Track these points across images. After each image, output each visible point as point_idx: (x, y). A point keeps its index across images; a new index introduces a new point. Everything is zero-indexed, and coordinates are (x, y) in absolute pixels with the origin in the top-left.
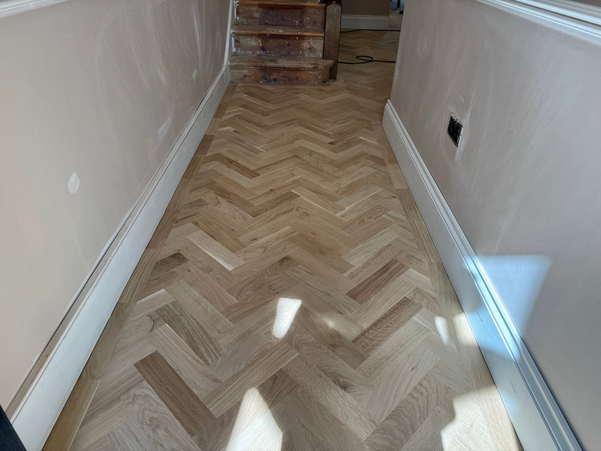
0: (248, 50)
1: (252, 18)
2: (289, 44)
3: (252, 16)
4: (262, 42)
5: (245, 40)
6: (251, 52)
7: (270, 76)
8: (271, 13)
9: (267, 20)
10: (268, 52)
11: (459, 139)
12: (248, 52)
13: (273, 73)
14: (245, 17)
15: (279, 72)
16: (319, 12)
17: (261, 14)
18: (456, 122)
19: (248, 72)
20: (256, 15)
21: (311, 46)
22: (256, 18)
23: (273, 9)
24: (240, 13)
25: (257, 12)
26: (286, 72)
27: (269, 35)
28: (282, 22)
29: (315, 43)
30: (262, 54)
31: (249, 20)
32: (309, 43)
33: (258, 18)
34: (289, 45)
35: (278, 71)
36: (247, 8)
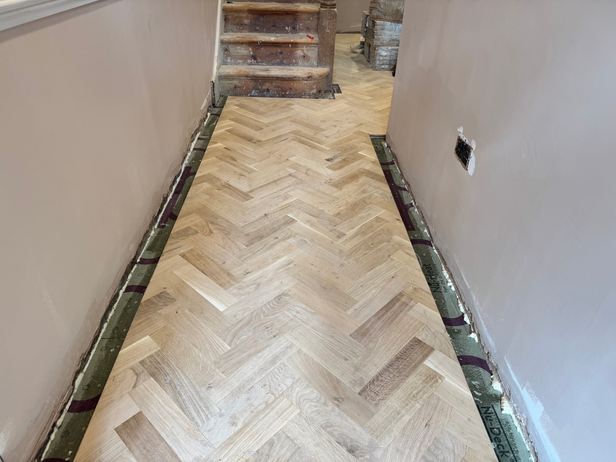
0: (238, 59)
1: (242, 24)
2: (281, 52)
4: (252, 50)
5: (234, 48)
6: (241, 61)
7: (262, 87)
8: (261, 19)
9: (258, 26)
10: (259, 60)
11: (469, 161)
12: (238, 61)
13: (265, 83)
14: (235, 24)
15: (272, 82)
16: (313, 17)
17: (251, 21)
18: (464, 143)
19: (239, 83)
20: (246, 21)
21: (304, 53)
22: (246, 25)
23: (264, 15)
24: (229, 19)
25: (247, 18)
26: (279, 81)
27: (260, 43)
28: (274, 28)
29: (309, 50)
30: (253, 63)
31: (238, 27)
32: (303, 51)
33: (248, 25)
35: (270, 81)
36: (236, 15)
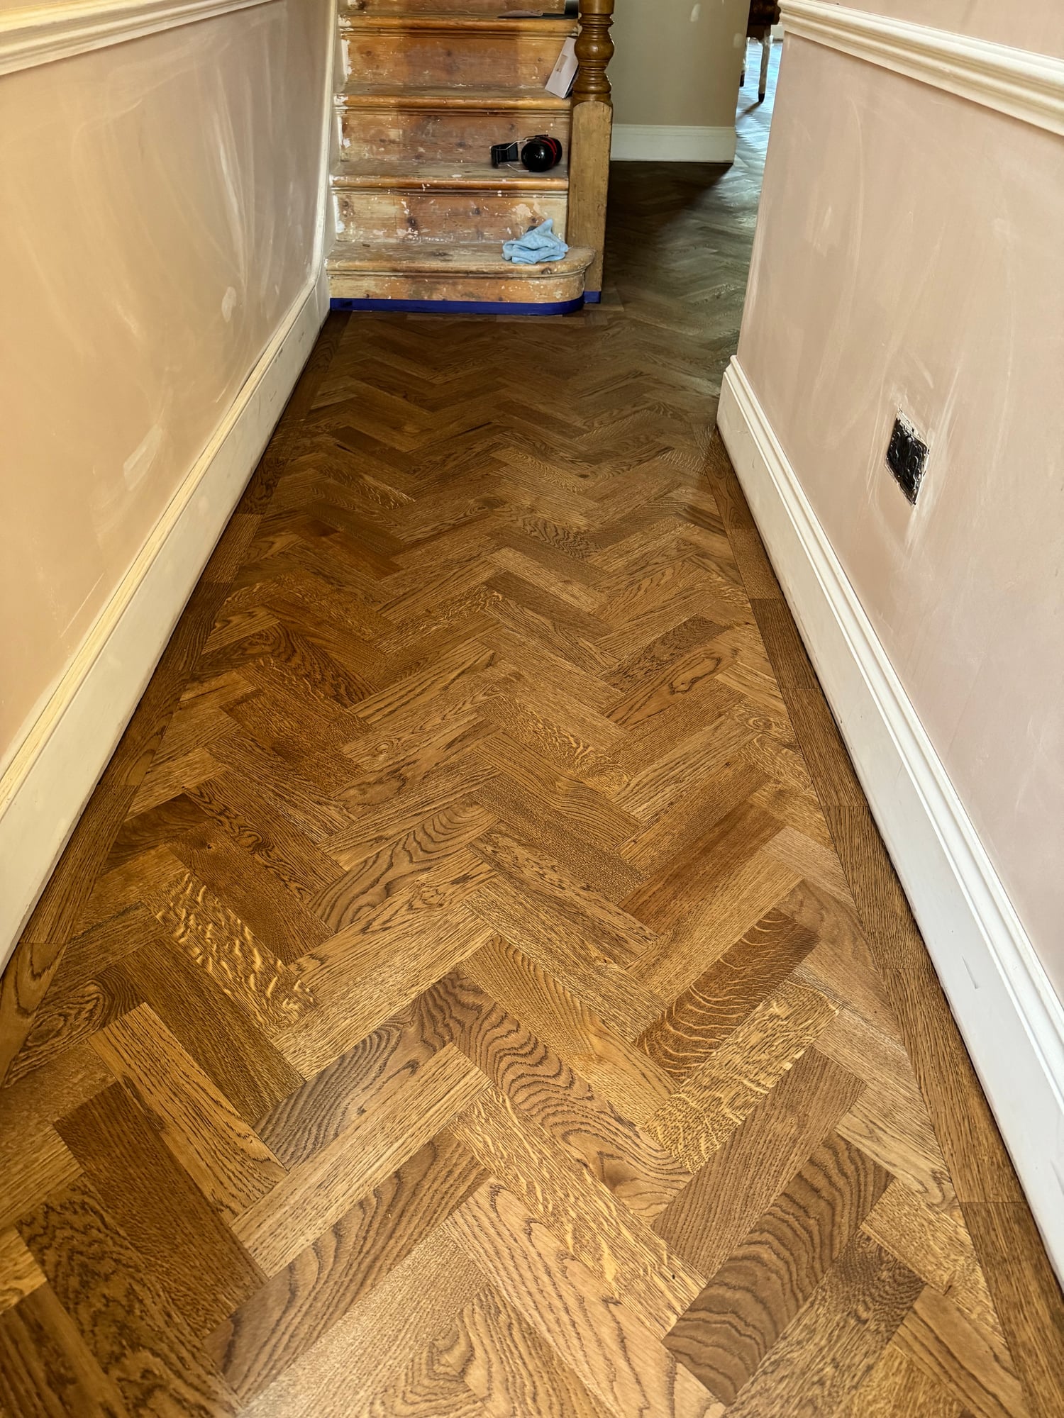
0: (374, 227)
1: (382, 141)
2: (478, 209)
3: (383, 138)
4: (409, 207)
5: (365, 201)
6: (381, 233)
7: (431, 294)
8: (430, 127)
9: (421, 146)
10: (425, 231)
11: (919, 482)
12: (375, 232)
13: (438, 286)
14: (366, 141)
15: (454, 284)
16: (554, 123)
17: (404, 132)
18: (910, 436)
19: (376, 285)
20: (394, 134)
21: (534, 213)
22: (393, 142)
23: (436, 117)
24: (352, 129)
25: (395, 125)
26: (472, 281)
27: (427, 188)
28: (461, 150)
29: (546, 204)
30: (410, 237)
31: (374, 148)
32: (530, 206)
33: (399, 143)
34: (478, 212)
35: (451, 281)
36: (370, 117)
